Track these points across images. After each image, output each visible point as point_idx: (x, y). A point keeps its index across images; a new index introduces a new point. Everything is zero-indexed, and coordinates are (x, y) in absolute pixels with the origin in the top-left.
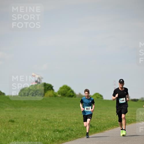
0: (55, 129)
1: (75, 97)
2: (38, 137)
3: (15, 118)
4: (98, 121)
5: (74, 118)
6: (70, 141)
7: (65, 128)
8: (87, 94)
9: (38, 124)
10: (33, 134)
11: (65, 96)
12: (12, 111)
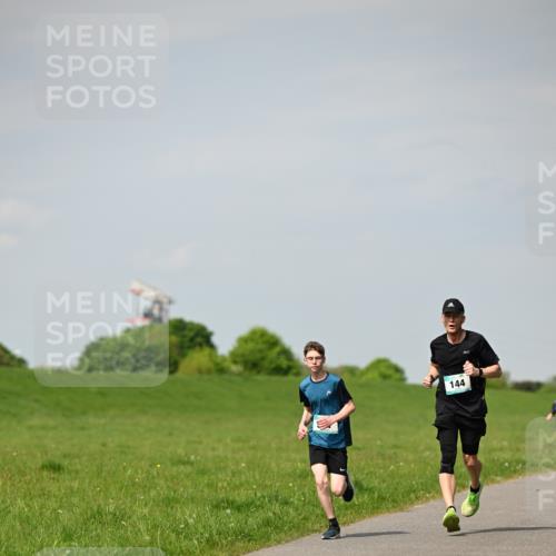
0: (221, 496)
1: (298, 374)
2: (155, 527)
3: (65, 456)
4: (385, 468)
5: (293, 456)
6: (279, 542)
7: (259, 495)
8: (317, 358)
9: (153, 477)
10: (135, 518)
11: (259, 372)
12: (55, 428)
